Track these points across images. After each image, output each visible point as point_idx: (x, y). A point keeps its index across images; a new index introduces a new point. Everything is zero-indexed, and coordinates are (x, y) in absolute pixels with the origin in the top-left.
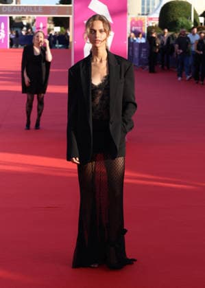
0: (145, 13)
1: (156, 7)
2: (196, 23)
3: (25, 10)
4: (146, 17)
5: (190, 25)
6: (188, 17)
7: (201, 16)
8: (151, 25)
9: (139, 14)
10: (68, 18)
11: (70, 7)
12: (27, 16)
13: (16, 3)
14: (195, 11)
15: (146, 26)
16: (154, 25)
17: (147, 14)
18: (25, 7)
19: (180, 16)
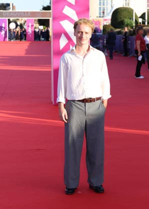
0: (102, 16)
1: (109, 12)
2: (136, 22)
3: (19, 15)
4: (102, 18)
5: (132, 24)
6: (131, 18)
7: (140, 17)
8: (105, 24)
9: (97, 17)
10: (49, 20)
11: (50, 12)
12: (20, 18)
13: (13, 10)
14: (136, 14)
15: (102, 25)
16: (108, 24)
17: (103, 17)
18: (19, 12)
19: (126, 18)
